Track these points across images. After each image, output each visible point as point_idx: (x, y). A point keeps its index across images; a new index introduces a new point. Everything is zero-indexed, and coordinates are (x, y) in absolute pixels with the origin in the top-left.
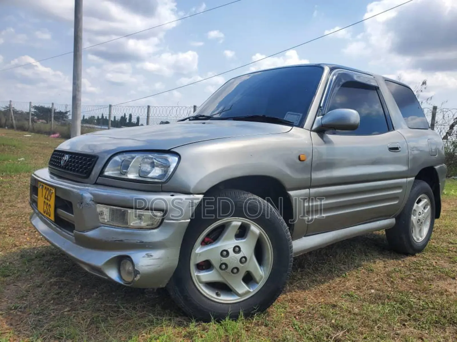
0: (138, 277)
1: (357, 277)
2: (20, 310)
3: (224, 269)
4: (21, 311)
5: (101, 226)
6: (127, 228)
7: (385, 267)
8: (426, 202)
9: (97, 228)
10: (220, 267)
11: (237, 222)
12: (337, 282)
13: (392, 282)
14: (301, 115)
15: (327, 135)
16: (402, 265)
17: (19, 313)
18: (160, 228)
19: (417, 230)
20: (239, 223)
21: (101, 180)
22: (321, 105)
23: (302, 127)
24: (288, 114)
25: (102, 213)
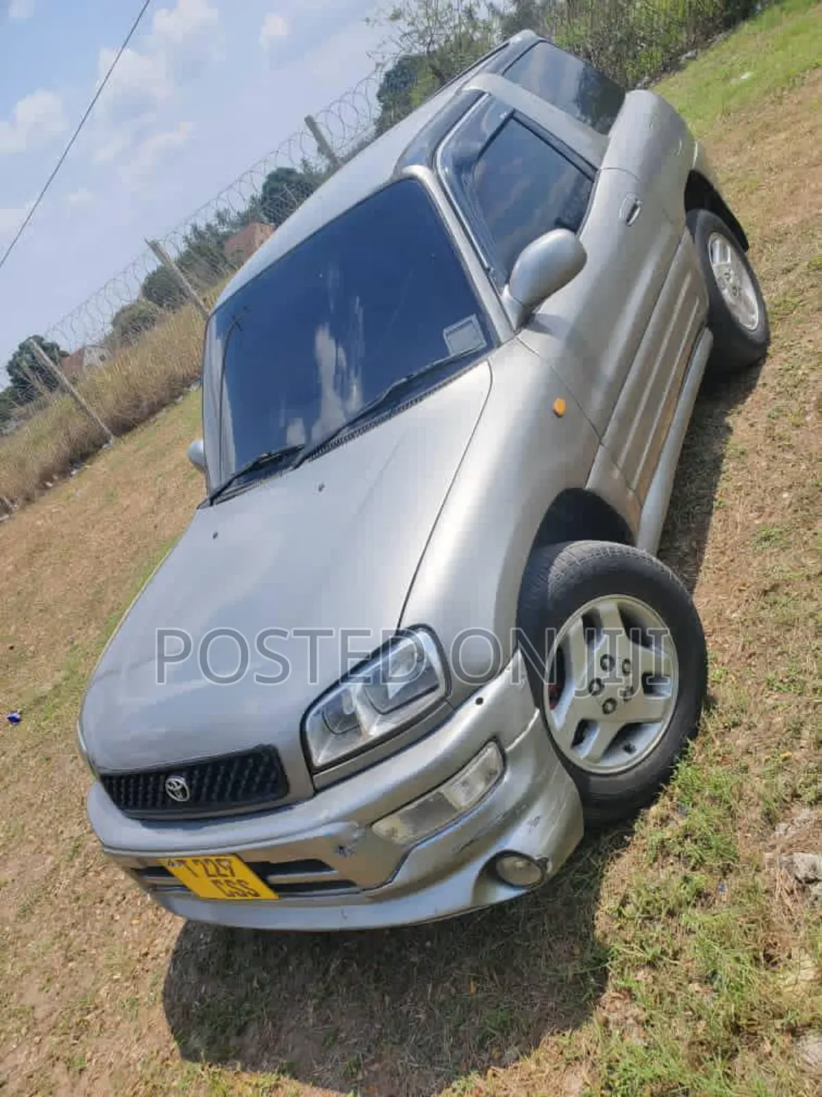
0: (550, 865)
1: (739, 489)
2: (366, 1061)
3: (614, 709)
4: (373, 1062)
5: (410, 851)
6: (462, 815)
7: (752, 425)
8: (721, 245)
9: (405, 857)
10: (606, 712)
11: (574, 626)
12: (719, 527)
13: (791, 447)
14: (473, 318)
15: (539, 312)
16: (771, 396)
17: (376, 1067)
18: (509, 767)
19: (743, 309)
20: (580, 622)
21: (320, 778)
22: (486, 265)
23: (499, 344)
24: (447, 335)
25: (393, 832)
